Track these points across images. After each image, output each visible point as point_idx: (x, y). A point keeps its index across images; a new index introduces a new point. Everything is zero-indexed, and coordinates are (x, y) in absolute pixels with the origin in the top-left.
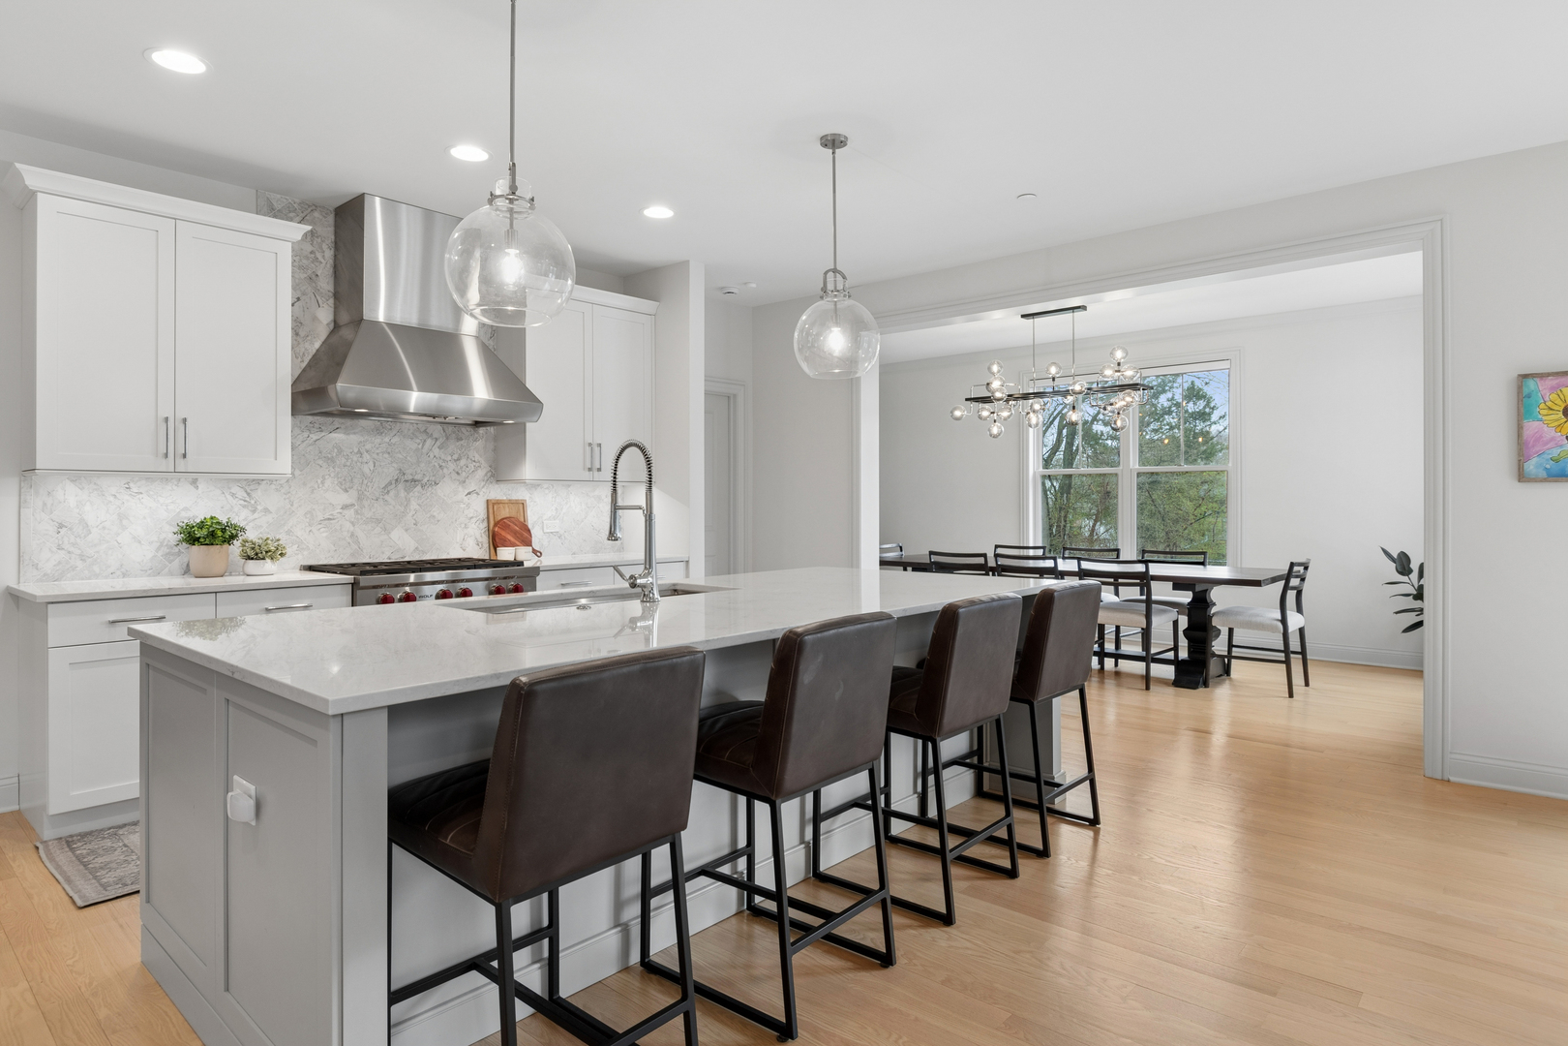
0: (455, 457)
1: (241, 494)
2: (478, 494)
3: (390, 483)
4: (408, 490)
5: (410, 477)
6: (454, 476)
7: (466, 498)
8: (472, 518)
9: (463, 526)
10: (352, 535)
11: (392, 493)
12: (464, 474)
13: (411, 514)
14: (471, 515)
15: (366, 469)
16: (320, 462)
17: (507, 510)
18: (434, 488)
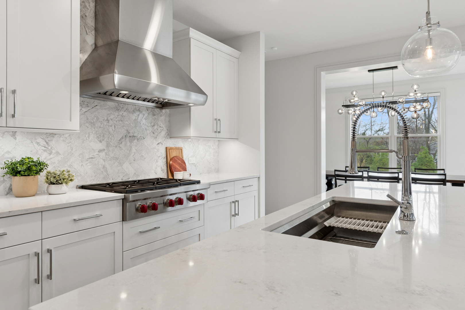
0: (152, 124)
1: (43, 143)
2: (162, 144)
3: (122, 138)
4: (131, 142)
5: (132, 135)
6: (152, 134)
7: (157, 146)
8: (159, 157)
9: (156, 161)
10: (104, 167)
11: (123, 143)
12: (156, 133)
13: (132, 155)
14: (159, 155)
15: (110, 129)
16: (87, 125)
17: (175, 152)
18: (143, 140)
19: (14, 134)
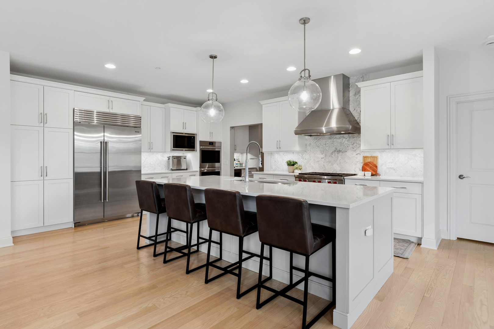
0: (352, 143)
1: (301, 155)
2: (360, 154)
3: (333, 152)
4: (338, 154)
5: (339, 150)
6: (352, 149)
7: (356, 156)
8: (358, 162)
9: (355, 164)
10: (324, 165)
11: (334, 154)
12: (355, 148)
13: (339, 160)
14: (358, 161)
15: (327, 148)
16: (316, 147)
17: (370, 159)
18: (346, 153)
19: (293, 153)
